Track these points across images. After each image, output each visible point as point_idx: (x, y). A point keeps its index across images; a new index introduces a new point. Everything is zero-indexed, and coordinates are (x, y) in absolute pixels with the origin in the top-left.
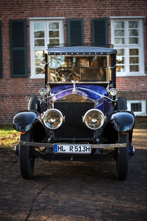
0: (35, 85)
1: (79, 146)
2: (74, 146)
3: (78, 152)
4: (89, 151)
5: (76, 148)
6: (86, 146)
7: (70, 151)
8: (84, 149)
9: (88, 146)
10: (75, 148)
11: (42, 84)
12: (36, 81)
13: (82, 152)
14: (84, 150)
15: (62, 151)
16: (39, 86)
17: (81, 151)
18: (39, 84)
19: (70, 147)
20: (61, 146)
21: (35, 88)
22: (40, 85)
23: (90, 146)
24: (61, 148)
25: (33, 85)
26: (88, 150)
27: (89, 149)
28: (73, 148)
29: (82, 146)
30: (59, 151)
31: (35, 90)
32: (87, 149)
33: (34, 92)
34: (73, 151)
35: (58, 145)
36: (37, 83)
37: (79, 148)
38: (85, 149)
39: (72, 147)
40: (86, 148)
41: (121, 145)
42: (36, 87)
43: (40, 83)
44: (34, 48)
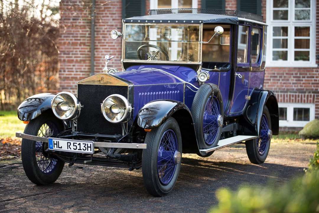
0: (271, 77)
1: (78, 143)
2: (72, 143)
3: (77, 150)
4: (91, 150)
5: (75, 144)
6: (87, 143)
7: (68, 149)
8: (84, 147)
9: (90, 143)
10: (74, 146)
11: (281, 75)
12: (272, 71)
13: (82, 151)
14: (84, 149)
15: (58, 148)
16: (276, 78)
17: (80, 149)
18: (276, 75)
19: (68, 143)
20: (57, 142)
21: (270, 80)
22: (278, 76)
23: (91, 144)
24: (56, 144)
25: (268, 77)
26: (89, 149)
27: (90, 147)
28: (70, 145)
29: (82, 143)
30: (55, 148)
31: (270, 84)
32: (88, 147)
33: (268, 86)
34: (71, 149)
35: (54, 139)
36: (274, 74)
37: (78, 145)
38: (86, 148)
39: (70, 143)
40: (86, 146)
41: (138, 146)
42: (272, 79)
43: (278, 74)
44: (272, 22)
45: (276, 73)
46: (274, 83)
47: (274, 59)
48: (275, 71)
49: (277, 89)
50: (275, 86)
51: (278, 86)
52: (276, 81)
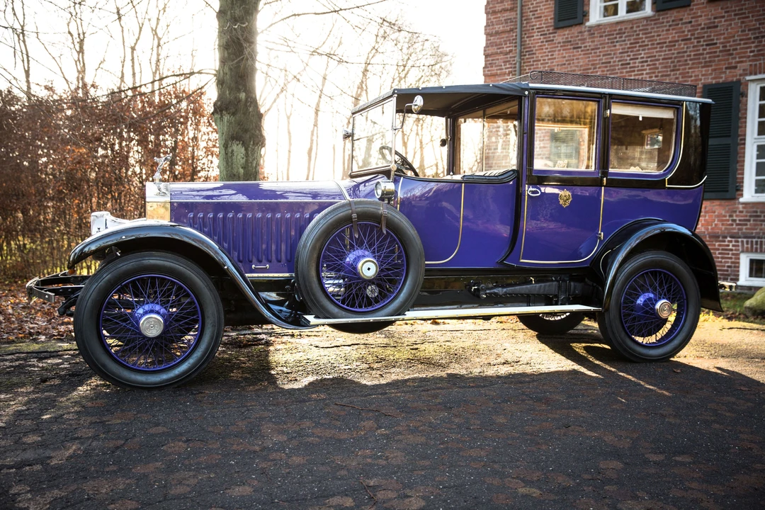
0: (750, 216)
18: (759, 214)
21: (749, 221)
25: (746, 216)
31: (748, 226)
33: (746, 229)
36: (757, 212)
42: (752, 219)
43: (762, 212)
44: (755, 139)
45: (759, 210)
46: (756, 225)
47: (757, 192)
48: (757, 208)
49: (760, 233)
50: (756, 229)
51: (761, 229)
52: (759, 223)
